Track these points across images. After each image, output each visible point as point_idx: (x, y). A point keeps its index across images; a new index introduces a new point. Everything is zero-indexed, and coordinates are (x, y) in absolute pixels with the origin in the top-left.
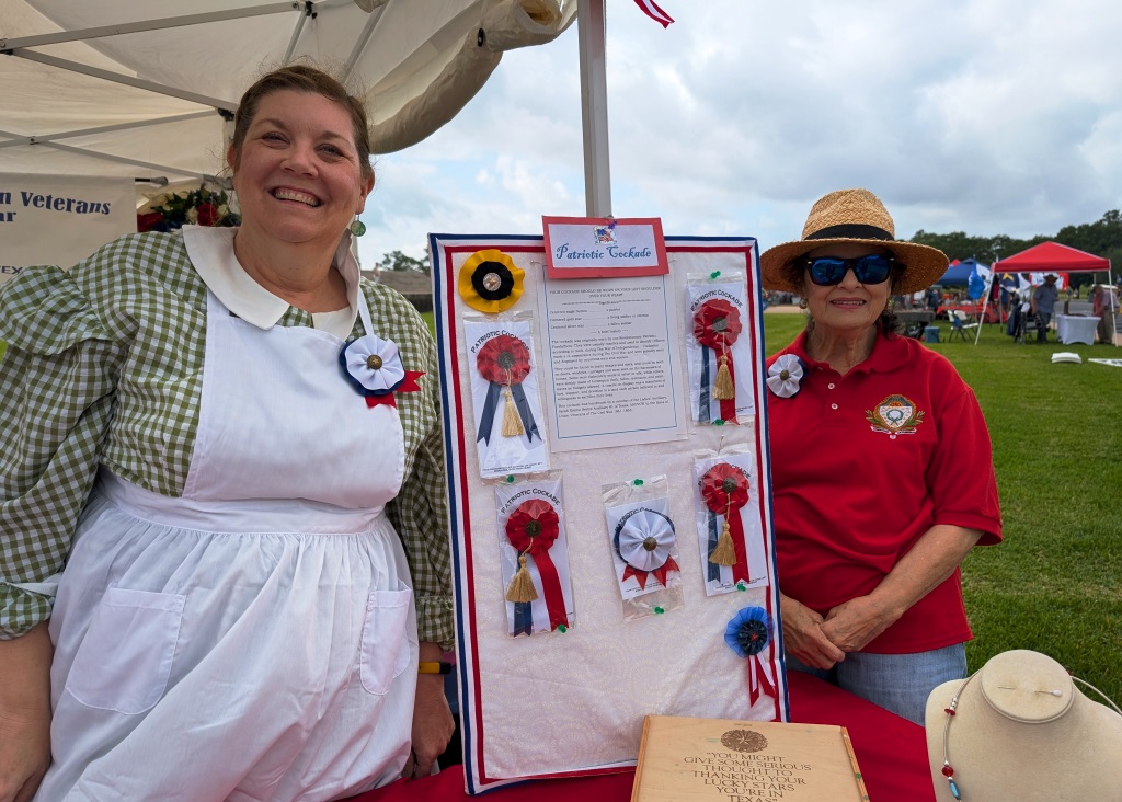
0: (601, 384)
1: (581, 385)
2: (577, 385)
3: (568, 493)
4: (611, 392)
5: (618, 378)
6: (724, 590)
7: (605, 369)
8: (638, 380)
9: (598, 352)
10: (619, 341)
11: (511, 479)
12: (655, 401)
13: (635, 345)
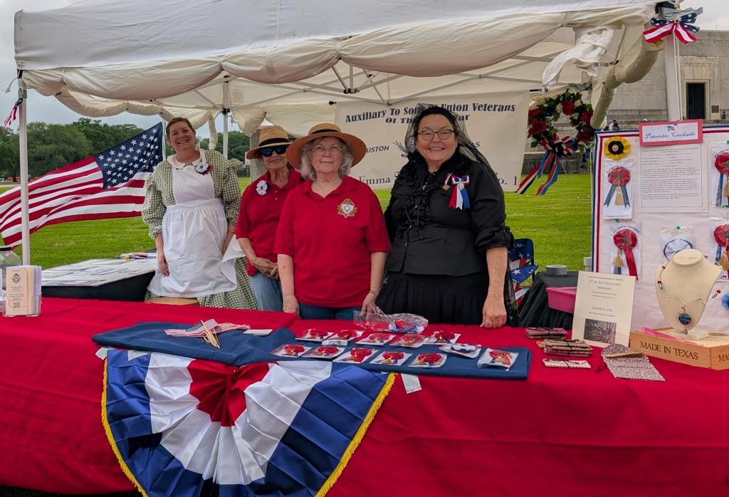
0: (664, 187)
2: (652, 187)
3: (643, 229)
4: (669, 190)
5: (674, 185)
7: (667, 181)
8: (683, 186)
9: (664, 174)
10: (675, 170)
11: (617, 220)
12: (691, 195)
13: (683, 171)
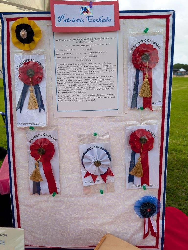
0: (80, 86)
1: (70, 87)
2: (68, 86)
3: (61, 137)
4: (85, 91)
5: (90, 84)
6: (135, 187)
7: (82, 79)
8: (100, 86)
9: (79, 70)
10: (91, 65)
11: (32, 128)
12: (108, 96)
13: (99, 67)
